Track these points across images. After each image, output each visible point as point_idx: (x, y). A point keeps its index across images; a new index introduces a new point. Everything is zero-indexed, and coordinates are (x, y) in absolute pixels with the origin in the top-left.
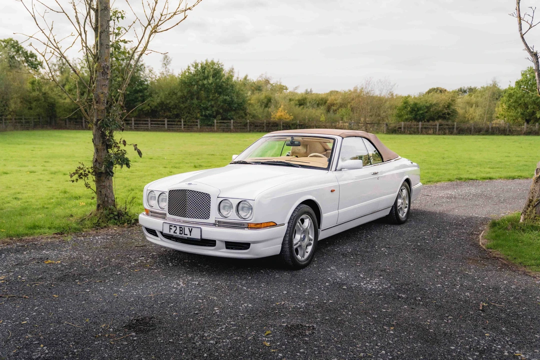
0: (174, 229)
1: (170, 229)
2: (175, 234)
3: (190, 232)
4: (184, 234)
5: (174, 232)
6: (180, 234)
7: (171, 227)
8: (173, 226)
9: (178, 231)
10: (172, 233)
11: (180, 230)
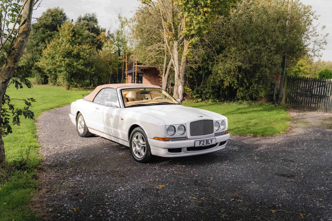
0: (202, 142)
1: (200, 143)
2: (203, 145)
3: (211, 141)
4: (209, 144)
5: (203, 144)
6: (206, 144)
7: (201, 142)
8: (202, 141)
9: (205, 143)
10: (201, 145)
11: (206, 142)
